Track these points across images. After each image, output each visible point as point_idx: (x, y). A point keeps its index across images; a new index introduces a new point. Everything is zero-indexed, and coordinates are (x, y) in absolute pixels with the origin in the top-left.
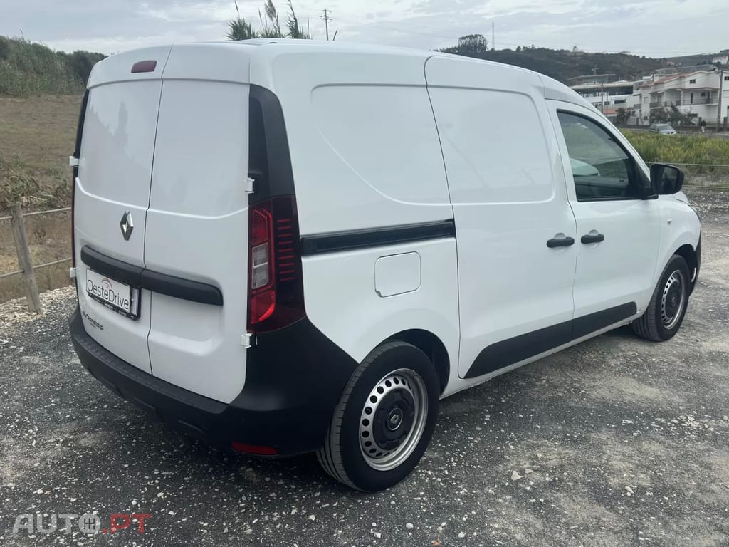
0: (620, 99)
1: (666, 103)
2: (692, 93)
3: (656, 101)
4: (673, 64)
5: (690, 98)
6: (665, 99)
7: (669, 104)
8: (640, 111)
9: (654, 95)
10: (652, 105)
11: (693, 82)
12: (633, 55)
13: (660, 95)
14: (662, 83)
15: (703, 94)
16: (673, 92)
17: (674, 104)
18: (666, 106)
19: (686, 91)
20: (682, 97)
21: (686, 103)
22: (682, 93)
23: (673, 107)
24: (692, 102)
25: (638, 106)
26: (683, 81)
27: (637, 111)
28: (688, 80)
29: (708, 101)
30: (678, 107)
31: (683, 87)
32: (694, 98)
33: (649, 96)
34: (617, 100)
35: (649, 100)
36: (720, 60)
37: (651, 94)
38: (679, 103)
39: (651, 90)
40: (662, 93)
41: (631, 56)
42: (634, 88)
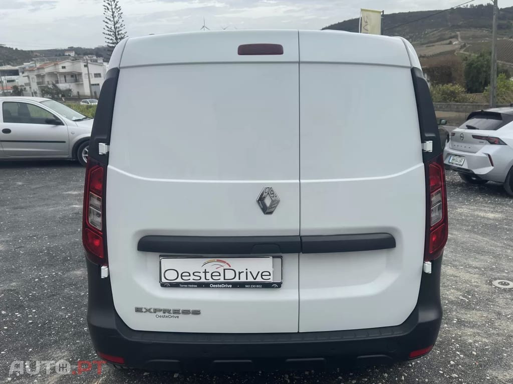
0: (10, 79)
1: (48, 82)
2: (65, 75)
3: (41, 80)
4: (38, 54)
5: (64, 79)
6: (47, 79)
7: (50, 83)
8: (30, 88)
9: (38, 76)
10: (38, 83)
11: (64, 67)
12: (8, 47)
13: (43, 76)
14: (43, 68)
15: (72, 76)
16: (52, 74)
17: (54, 83)
18: (48, 84)
19: (61, 74)
20: (59, 78)
21: (62, 82)
22: (58, 75)
23: (54, 85)
24: (66, 81)
25: (29, 84)
26: (57, 67)
27: (28, 88)
28: (60, 66)
29: (76, 81)
30: (57, 85)
31: (57, 71)
32: (67, 79)
33: (35, 77)
34: (9, 79)
35: (36, 80)
36: (69, 54)
37: (36, 75)
38: (57, 82)
39: (36, 73)
40: (44, 75)
41: (6, 48)
42: (19, 71)
